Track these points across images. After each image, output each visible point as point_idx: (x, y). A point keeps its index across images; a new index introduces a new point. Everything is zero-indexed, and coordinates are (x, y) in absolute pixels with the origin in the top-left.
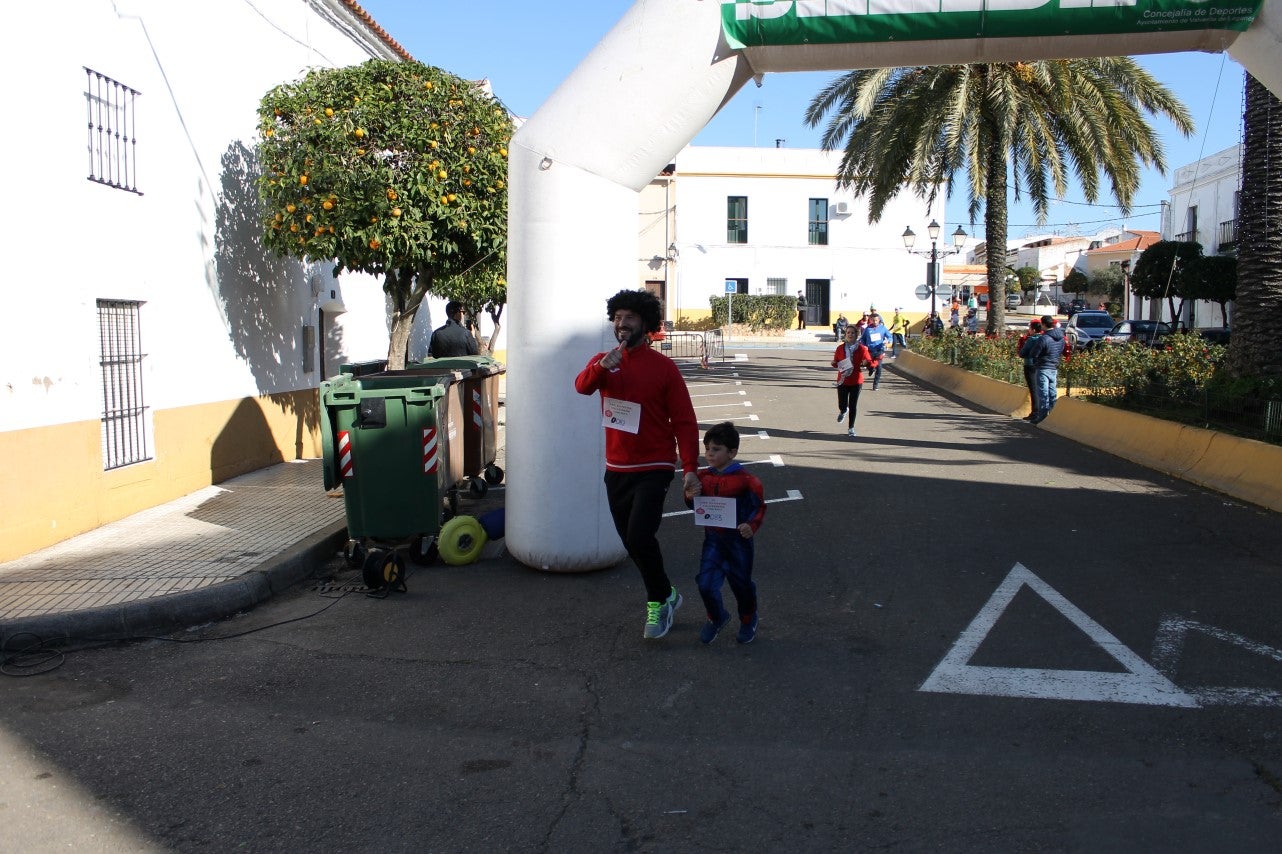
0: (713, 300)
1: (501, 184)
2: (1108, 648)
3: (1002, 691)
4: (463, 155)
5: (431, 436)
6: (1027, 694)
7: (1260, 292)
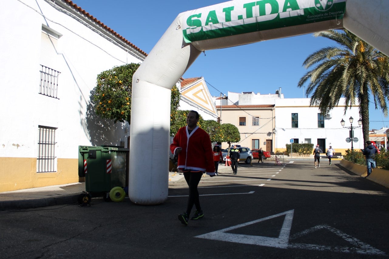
0: (287, 145)
5: (109, 162)
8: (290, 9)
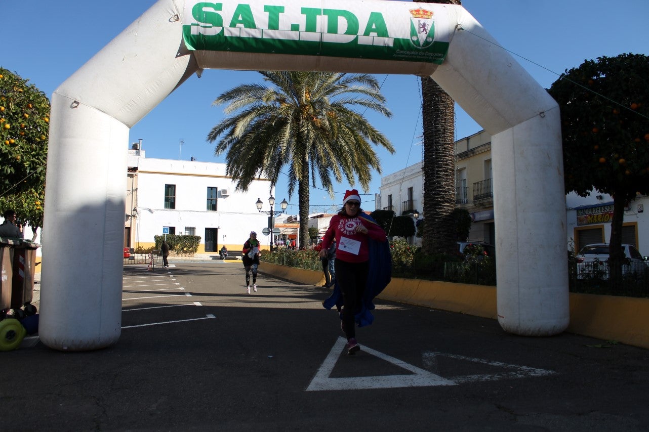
0: (156, 238)
1: (44, 137)
2: (401, 365)
3: (352, 387)
4: (21, 117)
6: (367, 388)
7: (435, 214)
8: (375, 34)
